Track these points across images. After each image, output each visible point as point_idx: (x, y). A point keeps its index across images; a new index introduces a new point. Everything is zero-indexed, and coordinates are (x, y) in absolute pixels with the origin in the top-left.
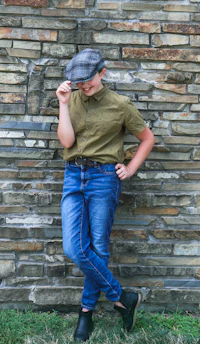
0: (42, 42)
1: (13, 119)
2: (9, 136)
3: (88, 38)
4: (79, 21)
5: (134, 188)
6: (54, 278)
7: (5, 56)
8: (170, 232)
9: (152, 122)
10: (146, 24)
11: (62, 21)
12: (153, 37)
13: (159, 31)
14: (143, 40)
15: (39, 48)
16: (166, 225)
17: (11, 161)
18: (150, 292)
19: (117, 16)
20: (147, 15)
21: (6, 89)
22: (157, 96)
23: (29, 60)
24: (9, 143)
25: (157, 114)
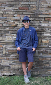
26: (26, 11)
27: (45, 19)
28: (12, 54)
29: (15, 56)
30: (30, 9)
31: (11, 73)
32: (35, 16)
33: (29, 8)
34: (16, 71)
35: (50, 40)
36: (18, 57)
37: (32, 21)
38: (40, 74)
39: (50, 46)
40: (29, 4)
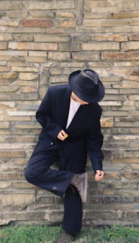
0: (48, 51)
1: (31, 103)
2: (28, 114)
3: (78, 46)
4: (72, 35)
5: (111, 146)
6: (60, 205)
7: (24, 61)
8: (136, 174)
9: (122, 102)
10: (117, 35)
11: (61, 37)
12: (122, 44)
13: (127, 40)
14: (116, 47)
15: (46, 55)
16: (133, 170)
17: (30, 130)
18: (123, 213)
19: (97, 31)
20: (118, 29)
21: (25, 83)
22: (125, 84)
23: (40, 63)
24: (28, 119)
25: (125, 97)
26: (44, 30)
27: (100, 55)
28: (6, 162)
29: (15, 169)
30: (56, 24)
31: (2, 217)
32: (72, 48)
33: (52, 23)
34: (18, 212)
35: (117, 120)
36: (21, 171)
37: (63, 61)
38: (89, 219)
39: (116, 138)
40: (51, 10)
